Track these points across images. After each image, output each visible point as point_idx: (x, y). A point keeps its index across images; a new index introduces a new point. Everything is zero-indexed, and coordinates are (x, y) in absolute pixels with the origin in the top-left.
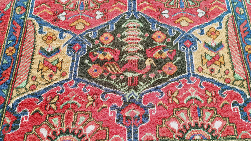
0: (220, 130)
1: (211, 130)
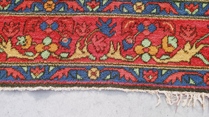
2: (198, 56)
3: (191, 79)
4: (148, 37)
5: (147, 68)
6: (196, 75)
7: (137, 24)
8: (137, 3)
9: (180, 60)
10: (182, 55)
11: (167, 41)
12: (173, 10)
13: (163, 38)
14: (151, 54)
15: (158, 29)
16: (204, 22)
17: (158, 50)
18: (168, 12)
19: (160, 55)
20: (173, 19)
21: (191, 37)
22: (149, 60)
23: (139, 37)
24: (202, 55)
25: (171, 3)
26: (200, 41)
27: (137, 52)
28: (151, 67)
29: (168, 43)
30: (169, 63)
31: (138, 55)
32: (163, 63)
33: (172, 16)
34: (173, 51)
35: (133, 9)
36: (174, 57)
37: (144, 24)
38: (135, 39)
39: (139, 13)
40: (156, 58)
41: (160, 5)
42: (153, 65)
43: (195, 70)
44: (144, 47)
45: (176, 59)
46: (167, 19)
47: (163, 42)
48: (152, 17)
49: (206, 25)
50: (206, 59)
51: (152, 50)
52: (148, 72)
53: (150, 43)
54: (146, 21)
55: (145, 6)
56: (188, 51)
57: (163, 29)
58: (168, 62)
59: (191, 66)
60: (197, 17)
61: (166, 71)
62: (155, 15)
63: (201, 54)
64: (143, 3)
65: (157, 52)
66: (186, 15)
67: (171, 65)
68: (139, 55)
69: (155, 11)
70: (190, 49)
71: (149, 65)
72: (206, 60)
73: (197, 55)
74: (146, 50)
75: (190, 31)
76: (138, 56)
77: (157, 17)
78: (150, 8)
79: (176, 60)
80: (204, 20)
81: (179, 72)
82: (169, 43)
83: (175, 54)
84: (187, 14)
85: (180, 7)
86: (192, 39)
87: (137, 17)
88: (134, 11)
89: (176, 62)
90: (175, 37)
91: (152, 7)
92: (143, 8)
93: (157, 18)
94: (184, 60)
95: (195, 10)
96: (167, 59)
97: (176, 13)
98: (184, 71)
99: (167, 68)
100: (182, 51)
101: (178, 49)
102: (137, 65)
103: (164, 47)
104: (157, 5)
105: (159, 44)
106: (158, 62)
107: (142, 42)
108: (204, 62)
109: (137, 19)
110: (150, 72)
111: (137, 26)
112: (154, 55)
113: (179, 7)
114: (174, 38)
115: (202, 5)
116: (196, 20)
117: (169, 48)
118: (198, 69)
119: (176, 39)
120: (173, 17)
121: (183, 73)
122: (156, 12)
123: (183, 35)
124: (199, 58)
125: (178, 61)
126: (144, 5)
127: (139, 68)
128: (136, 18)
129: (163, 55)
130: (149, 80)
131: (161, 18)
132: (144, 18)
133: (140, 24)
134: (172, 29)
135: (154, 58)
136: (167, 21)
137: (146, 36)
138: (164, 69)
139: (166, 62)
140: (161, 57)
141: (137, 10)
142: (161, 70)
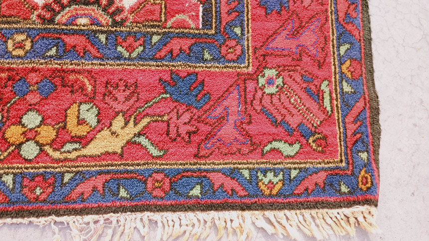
0: (132, 10)
1: (113, 9)
2: (137, 141)
3: (121, 187)
4: (36, 107)
5: (32, 171)
6: (132, 178)
7: (13, 80)
8: (15, 36)
9: (103, 151)
10: (106, 141)
11: (77, 113)
12: (93, 50)
13: (70, 108)
14: (41, 142)
15: (59, 88)
16: (153, 72)
17: (55, 134)
18: (82, 54)
19: (60, 142)
20: (91, 67)
21: (127, 103)
22: (36, 155)
23: (17, 107)
24: (147, 137)
25: (87, 35)
26: (143, 111)
27: (9, 139)
28: (40, 170)
29: (78, 117)
30: (79, 159)
31: (12, 146)
32: (66, 160)
33: (90, 62)
34: (88, 133)
35: (7, 48)
36: (91, 146)
37: (28, 80)
38: (8, 111)
39: (19, 57)
40: (51, 150)
41: (66, 40)
42: (44, 165)
43: (132, 168)
44: (26, 129)
45: (93, 149)
46: (79, 68)
47: (68, 115)
48: (47, 65)
49: (157, 77)
50: (153, 146)
51: (43, 133)
52: (34, 180)
53: (40, 118)
54: (32, 74)
55: (32, 42)
56: (119, 131)
57: (69, 89)
58: (78, 157)
59: (123, 162)
60: (141, 63)
61: (72, 175)
62: (54, 60)
63: (144, 136)
64: (28, 36)
65: (55, 137)
66: (117, 59)
67: (82, 163)
68: (14, 147)
69: (53, 52)
70: (122, 128)
71: (37, 165)
72: (154, 148)
73: (136, 139)
74: (30, 135)
75: (124, 91)
76: (12, 148)
77: (57, 64)
78: (43, 45)
79: (93, 151)
80: (153, 68)
81: (100, 175)
82: (81, 117)
83: (92, 139)
84: (119, 57)
85: (106, 43)
86: (128, 108)
87: (15, 66)
88: (7, 52)
89: (94, 154)
90: (95, 104)
91: (48, 43)
92: (28, 45)
93: (56, 66)
94: (110, 151)
95: (137, 48)
96: (76, 150)
97: (98, 56)
98: (108, 172)
99: (74, 169)
100: (106, 133)
101: (98, 129)
102: (8, 168)
103: (69, 126)
104: (59, 38)
105: (61, 120)
106: (55, 157)
107: (22, 118)
108: (148, 152)
109: (13, 69)
110: (37, 179)
111: (13, 83)
112: (47, 144)
113: (104, 42)
114: (92, 107)
115: (151, 39)
116: (138, 68)
117: (80, 127)
118: (137, 167)
119: (96, 108)
120: (92, 64)
121: (108, 177)
122: (55, 53)
123: (111, 99)
124: (139, 144)
125: (98, 153)
126: (30, 40)
127: (13, 173)
128: (11, 67)
129: (66, 143)
130: (34, 198)
131: (67, 65)
132: (30, 66)
133: (19, 80)
134: (90, 88)
135: (48, 151)
136: (79, 72)
137: (34, 104)
138: (68, 172)
139: (73, 157)
140: (62, 147)
141: (14, 50)
142: (62, 174)
